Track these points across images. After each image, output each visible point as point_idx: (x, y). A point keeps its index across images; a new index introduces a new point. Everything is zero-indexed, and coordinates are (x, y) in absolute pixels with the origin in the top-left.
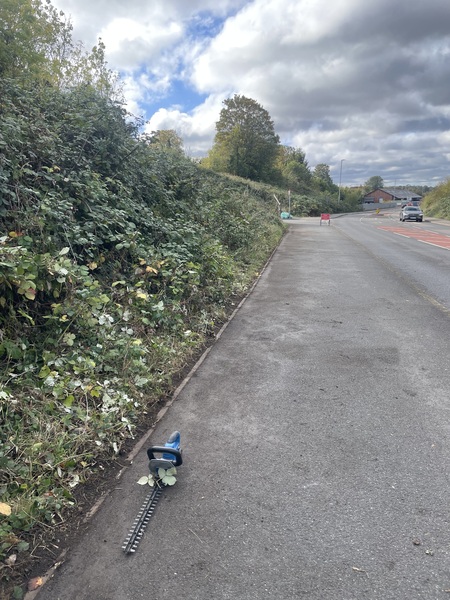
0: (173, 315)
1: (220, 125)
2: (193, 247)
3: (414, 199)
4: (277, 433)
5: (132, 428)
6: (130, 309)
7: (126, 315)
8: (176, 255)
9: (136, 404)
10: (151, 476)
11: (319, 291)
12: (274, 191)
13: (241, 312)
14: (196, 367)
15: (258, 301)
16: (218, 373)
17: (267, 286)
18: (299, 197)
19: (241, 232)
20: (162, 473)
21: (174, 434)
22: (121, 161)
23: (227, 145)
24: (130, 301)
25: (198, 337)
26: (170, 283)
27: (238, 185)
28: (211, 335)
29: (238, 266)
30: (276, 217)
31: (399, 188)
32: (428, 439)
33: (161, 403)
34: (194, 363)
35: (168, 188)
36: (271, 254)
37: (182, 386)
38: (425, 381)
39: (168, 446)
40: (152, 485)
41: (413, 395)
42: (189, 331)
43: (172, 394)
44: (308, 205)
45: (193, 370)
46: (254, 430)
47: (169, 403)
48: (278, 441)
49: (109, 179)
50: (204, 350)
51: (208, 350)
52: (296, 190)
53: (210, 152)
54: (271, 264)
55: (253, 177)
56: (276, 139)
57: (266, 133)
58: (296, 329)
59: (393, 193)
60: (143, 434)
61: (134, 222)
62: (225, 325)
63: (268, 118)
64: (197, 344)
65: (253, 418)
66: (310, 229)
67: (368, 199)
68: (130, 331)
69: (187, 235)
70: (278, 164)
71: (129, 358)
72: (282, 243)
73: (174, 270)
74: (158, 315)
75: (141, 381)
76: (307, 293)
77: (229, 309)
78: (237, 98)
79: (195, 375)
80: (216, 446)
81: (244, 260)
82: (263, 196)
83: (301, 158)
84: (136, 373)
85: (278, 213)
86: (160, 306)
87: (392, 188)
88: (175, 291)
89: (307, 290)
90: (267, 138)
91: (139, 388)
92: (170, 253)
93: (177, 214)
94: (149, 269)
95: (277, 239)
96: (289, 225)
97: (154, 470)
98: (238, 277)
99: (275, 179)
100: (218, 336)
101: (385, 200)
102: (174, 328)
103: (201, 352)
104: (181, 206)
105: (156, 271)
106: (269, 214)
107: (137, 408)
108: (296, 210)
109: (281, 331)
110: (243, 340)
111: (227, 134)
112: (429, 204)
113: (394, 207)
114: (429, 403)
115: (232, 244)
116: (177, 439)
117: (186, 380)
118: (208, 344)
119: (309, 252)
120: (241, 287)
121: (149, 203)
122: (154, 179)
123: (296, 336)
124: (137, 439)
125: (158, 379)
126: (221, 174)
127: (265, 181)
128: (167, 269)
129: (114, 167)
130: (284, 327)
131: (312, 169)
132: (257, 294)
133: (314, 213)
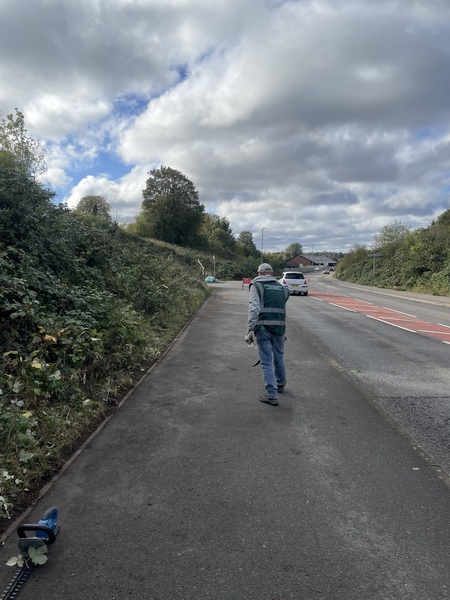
0: (71, 383)
1: (146, 194)
2: (100, 314)
3: (330, 265)
4: (163, 501)
5: (9, 507)
6: (23, 379)
7: (16, 387)
8: (78, 322)
9: (17, 481)
10: (20, 556)
11: (230, 353)
12: (199, 257)
13: (150, 377)
14: (91, 437)
15: (169, 365)
16: (115, 442)
17: (180, 350)
18: (224, 262)
19: (159, 296)
20: (32, 553)
21: (49, 510)
22: (27, 230)
23: (153, 212)
24: (23, 372)
25: (97, 406)
26: (70, 351)
27: (164, 250)
28: (113, 403)
29: (155, 330)
30: (199, 281)
31: (317, 254)
32: (305, 496)
33: (46, 478)
34: (90, 434)
35: (79, 256)
36: (190, 318)
37: (72, 459)
38: (312, 439)
39: (42, 523)
40: (21, 565)
41: (298, 453)
42: (87, 401)
43: (60, 468)
44: (232, 269)
45: (88, 441)
46: (139, 499)
47: (55, 478)
48: (162, 509)
49: (11, 248)
50: (103, 419)
51: (108, 418)
52: (221, 255)
53: (137, 218)
54: (189, 327)
55: (179, 243)
56: (202, 208)
57: (191, 202)
58: (201, 393)
59: (312, 258)
60: (21, 512)
61: (37, 290)
62: (130, 392)
63: (193, 188)
64: (96, 414)
65: (141, 488)
66: (233, 293)
67: (289, 263)
68: (20, 403)
69: (92, 302)
70: (204, 231)
71: (14, 432)
72: (203, 307)
73: (75, 337)
74: (54, 385)
75: (26, 456)
76: (218, 357)
77: (137, 374)
78: (163, 170)
79: (89, 446)
80: (97, 520)
81: (161, 325)
82: (188, 261)
83: (225, 226)
84: (22, 448)
85: (203, 277)
86: (57, 375)
87: (310, 254)
88: (75, 359)
89: (219, 353)
90: (192, 206)
91: (23, 464)
92: (73, 321)
93: (87, 281)
94: (47, 337)
95: (198, 303)
96: (213, 289)
97: (24, 549)
98: (151, 342)
99: (200, 244)
100: (121, 404)
101: (305, 265)
102: (73, 397)
103: (99, 422)
104: (93, 273)
105: (54, 339)
106: (192, 279)
107: (17, 486)
108: (221, 274)
109: (186, 396)
110: (146, 406)
111: (154, 202)
112: (343, 269)
113: (312, 271)
114: (311, 460)
115: (148, 308)
116: (54, 515)
117: (78, 452)
118: (108, 413)
119: (228, 315)
120: (153, 351)
121: (56, 270)
122: (62, 247)
123: (198, 400)
124: (14, 518)
125: (47, 452)
126: (146, 240)
127: (192, 246)
128: (68, 336)
129: (18, 236)
130: (189, 391)
131: (237, 236)
132: (169, 358)
133: (238, 277)
